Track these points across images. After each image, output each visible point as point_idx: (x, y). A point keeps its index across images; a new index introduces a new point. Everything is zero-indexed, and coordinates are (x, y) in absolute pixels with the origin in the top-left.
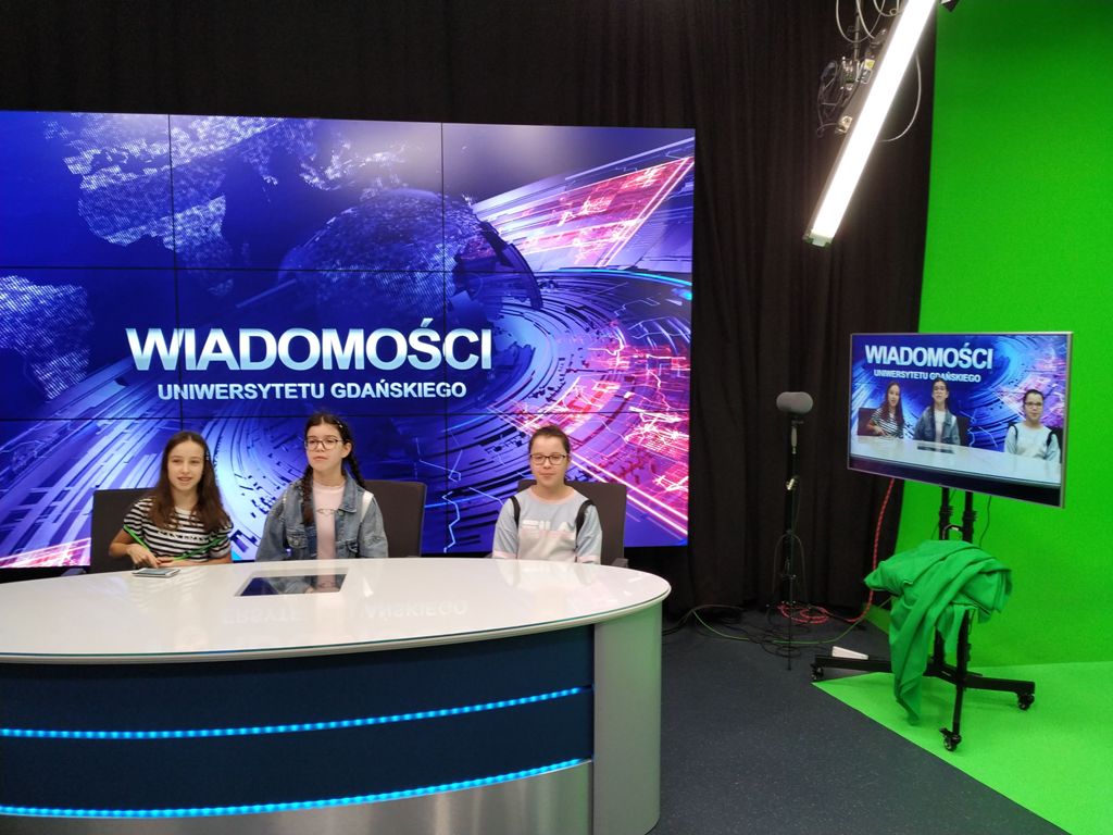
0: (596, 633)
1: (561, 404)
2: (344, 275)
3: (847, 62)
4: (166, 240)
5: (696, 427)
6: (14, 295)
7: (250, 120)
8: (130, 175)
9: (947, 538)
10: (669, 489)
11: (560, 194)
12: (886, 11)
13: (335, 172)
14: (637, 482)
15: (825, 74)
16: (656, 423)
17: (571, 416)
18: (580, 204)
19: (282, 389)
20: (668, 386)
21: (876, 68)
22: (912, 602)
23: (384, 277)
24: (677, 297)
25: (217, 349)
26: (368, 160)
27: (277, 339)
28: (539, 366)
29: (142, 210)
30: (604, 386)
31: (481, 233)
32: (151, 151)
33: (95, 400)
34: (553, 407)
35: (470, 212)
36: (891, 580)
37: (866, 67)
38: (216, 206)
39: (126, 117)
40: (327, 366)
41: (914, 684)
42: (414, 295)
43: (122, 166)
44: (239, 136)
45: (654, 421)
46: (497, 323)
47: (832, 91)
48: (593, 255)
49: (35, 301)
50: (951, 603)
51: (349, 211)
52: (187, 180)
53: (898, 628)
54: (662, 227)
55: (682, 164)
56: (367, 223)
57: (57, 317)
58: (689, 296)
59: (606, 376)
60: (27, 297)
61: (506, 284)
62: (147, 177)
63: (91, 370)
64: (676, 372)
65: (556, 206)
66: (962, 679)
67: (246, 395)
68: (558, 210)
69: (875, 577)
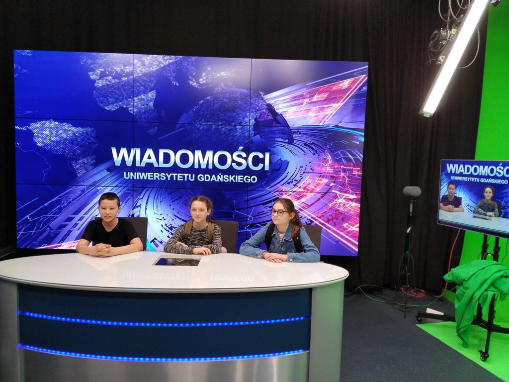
0: (313, 292)
1: (300, 187)
2: (205, 126)
3: (443, 30)
4: (130, 109)
5: (364, 201)
6: (65, 131)
7: (168, 57)
8: (116, 80)
9: (485, 259)
10: (350, 229)
11: (304, 91)
12: (463, 6)
13: (204, 80)
14: (335, 225)
15: (432, 36)
16: (345, 198)
17: (305, 193)
18: (314, 96)
19: (177, 176)
20: (351, 181)
21: (457, 33)
22: (467, 288)
23: (223, 128)
24: (357, 140)
25: (149, 158)
26: (218, 75)
27: (175, 154)
28: (291, 170)
29: (120, 96)
30: (321, 180)
31: (267, 109)
32: (125, 70)
33: (97, 178)
34: (296, 189)
35: (263, 99)
36: (457, 277)
37: (453, 33)
38: (152, 95)
39: (115, 55)
40: (196, 166)
41: (465, 328)
42: (236, 136)
43: (112, 76)
44: (163, 64)
45: (344, 197)
46: (273, 150)
47: (436, 44)
48: (318, 120)
49: (74, 134)
50: (486, 290)
51: (209, 98)
52: (140, 83)
53: (459, 301)
54: (351, 107)
55: (362, 78)
56: (217, 103)
57: (82, 141)
58: (363, 139)
59: (322, 176)
60: (70, 132)
61: (277, 132)
62: (123, 81)
63: (96, 164)
64: (355, 175)
65: (302, 97)
66: (490, 327)
67: (161, 178)
68: (303, 99)
69: (449, 276)
